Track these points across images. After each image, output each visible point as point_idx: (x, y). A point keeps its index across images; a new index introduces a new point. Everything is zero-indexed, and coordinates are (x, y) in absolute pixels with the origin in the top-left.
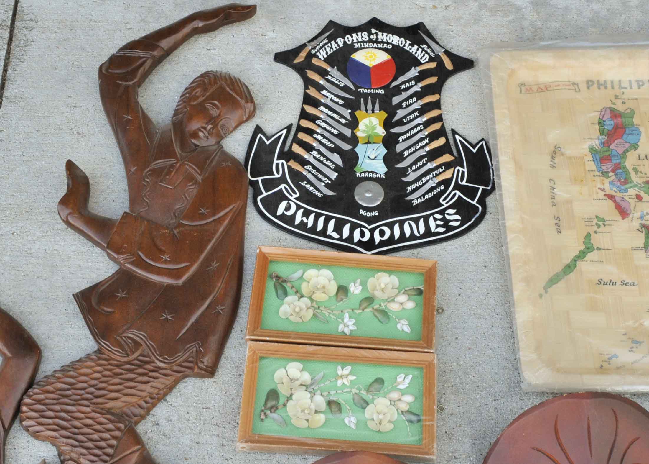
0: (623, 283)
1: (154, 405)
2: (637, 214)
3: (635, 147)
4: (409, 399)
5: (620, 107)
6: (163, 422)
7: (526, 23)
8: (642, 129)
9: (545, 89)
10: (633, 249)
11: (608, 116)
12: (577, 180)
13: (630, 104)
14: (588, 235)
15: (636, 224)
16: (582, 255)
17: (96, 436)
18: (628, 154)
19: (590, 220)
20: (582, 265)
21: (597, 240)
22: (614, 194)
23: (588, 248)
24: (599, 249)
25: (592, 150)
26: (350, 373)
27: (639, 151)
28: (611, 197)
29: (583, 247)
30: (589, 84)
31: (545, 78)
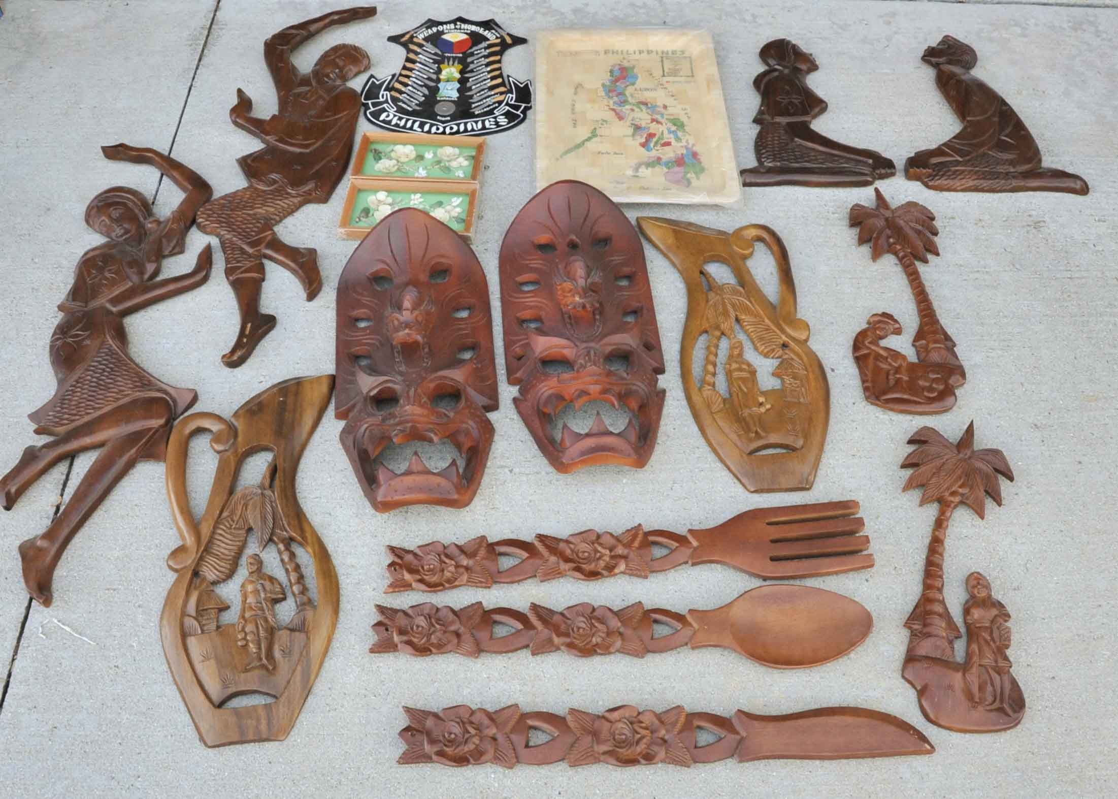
0: (615, 153)
1: (285, 217)
2: (630, 118)
3: (633, 84)
4: (459, 210)
5: (626, 64)
6: (290, 226)
7: (566, 21)
8: (639, 75)
9: (577, 53)
10: (624, 136)
11: (617, 68)
12: (592, 101)
13: (633, 63)
14: (595, 129)
15: (628, 123)
16: (589, 139)
17: (244, 226)
18: (628, 88)
19: (597, 121)
20: (588, 144)
21: (598, 132)
22: (614, 107)
23: (594, 134)
24: (601, 136)
25: (603, 85)
26: (421, 197)
27: (636, 86)
28: (613, 110)
29: (590, 135)
30: (606, 52)
31: (575, 47)
